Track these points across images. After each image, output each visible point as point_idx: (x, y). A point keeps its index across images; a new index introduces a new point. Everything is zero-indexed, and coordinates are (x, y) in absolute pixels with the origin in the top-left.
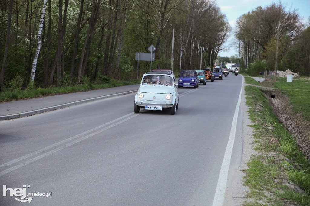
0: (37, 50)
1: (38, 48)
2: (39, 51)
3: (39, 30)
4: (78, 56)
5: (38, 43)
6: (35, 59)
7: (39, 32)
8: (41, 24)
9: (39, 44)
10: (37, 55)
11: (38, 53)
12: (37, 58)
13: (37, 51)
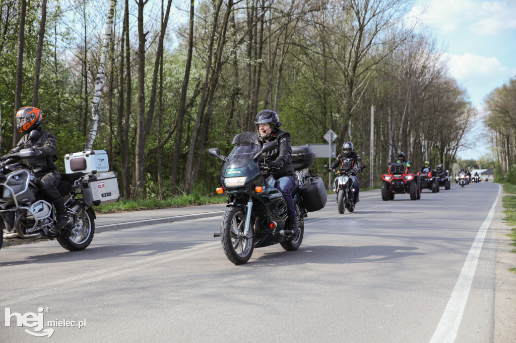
0: (91, 131)
1: (92, 128)
2: (94, 133)
3: (95, 94)
4: (187, 147)
5: (93, 118)
6: (88, 148)
7: (95, 98)
8: (98, 83)
9: (95, 120)
10: (90, 140)
11: (93, 137)
12: (90, 146)
13: (91, 134)
